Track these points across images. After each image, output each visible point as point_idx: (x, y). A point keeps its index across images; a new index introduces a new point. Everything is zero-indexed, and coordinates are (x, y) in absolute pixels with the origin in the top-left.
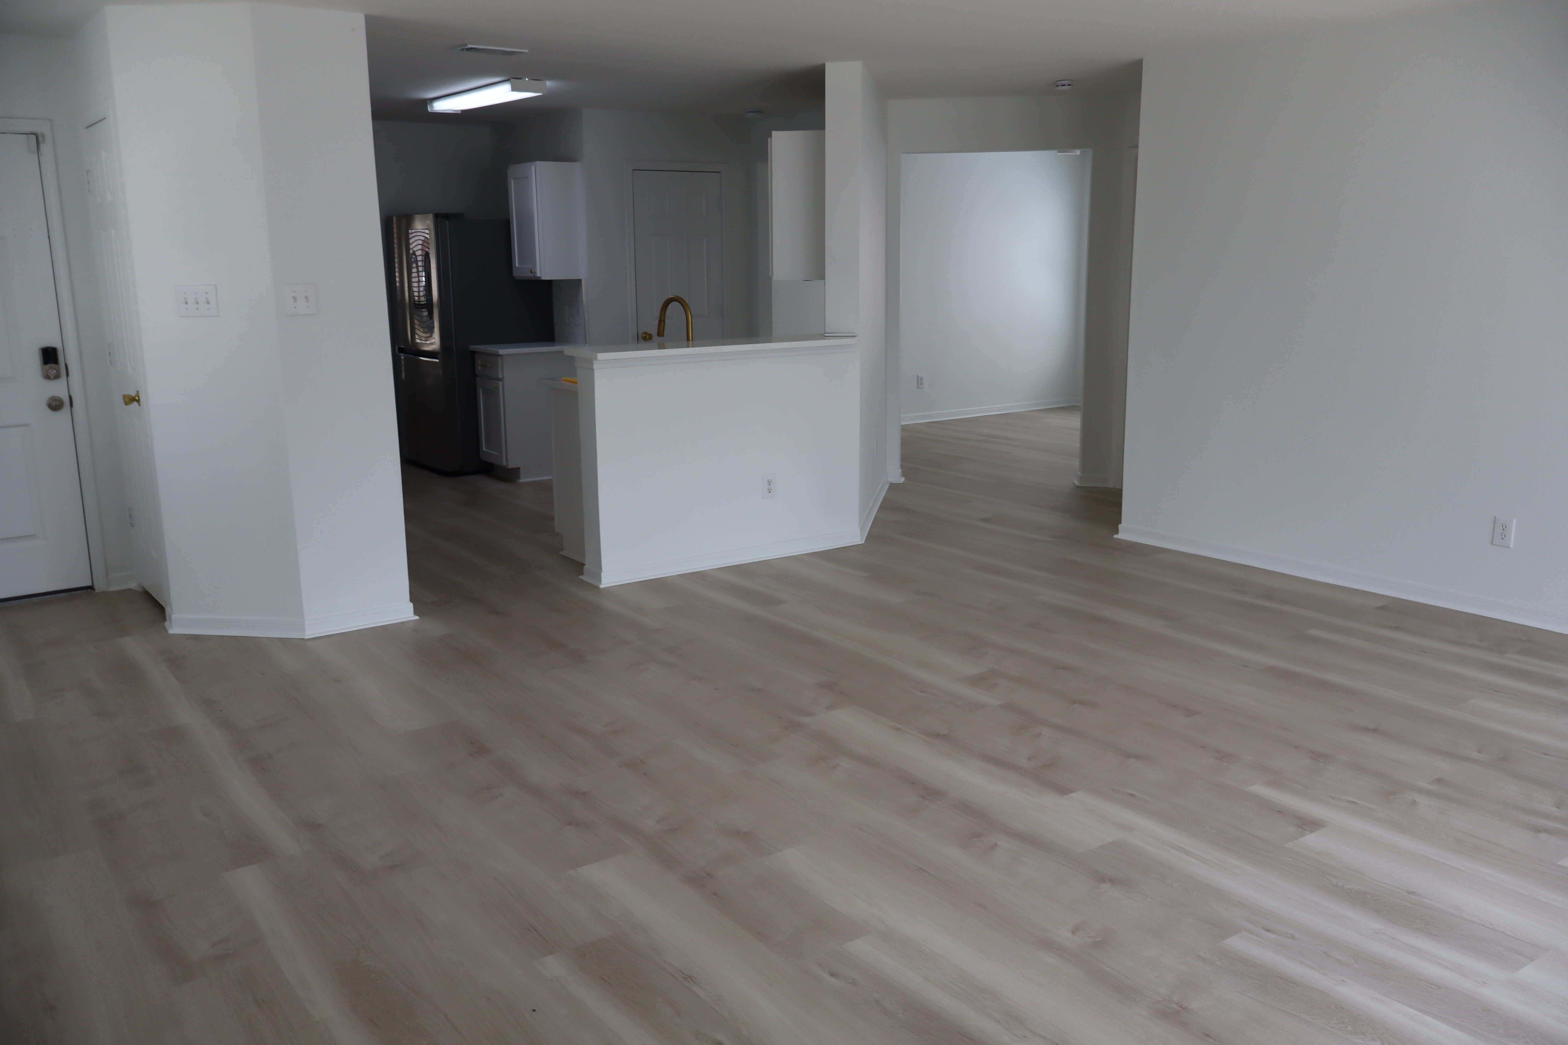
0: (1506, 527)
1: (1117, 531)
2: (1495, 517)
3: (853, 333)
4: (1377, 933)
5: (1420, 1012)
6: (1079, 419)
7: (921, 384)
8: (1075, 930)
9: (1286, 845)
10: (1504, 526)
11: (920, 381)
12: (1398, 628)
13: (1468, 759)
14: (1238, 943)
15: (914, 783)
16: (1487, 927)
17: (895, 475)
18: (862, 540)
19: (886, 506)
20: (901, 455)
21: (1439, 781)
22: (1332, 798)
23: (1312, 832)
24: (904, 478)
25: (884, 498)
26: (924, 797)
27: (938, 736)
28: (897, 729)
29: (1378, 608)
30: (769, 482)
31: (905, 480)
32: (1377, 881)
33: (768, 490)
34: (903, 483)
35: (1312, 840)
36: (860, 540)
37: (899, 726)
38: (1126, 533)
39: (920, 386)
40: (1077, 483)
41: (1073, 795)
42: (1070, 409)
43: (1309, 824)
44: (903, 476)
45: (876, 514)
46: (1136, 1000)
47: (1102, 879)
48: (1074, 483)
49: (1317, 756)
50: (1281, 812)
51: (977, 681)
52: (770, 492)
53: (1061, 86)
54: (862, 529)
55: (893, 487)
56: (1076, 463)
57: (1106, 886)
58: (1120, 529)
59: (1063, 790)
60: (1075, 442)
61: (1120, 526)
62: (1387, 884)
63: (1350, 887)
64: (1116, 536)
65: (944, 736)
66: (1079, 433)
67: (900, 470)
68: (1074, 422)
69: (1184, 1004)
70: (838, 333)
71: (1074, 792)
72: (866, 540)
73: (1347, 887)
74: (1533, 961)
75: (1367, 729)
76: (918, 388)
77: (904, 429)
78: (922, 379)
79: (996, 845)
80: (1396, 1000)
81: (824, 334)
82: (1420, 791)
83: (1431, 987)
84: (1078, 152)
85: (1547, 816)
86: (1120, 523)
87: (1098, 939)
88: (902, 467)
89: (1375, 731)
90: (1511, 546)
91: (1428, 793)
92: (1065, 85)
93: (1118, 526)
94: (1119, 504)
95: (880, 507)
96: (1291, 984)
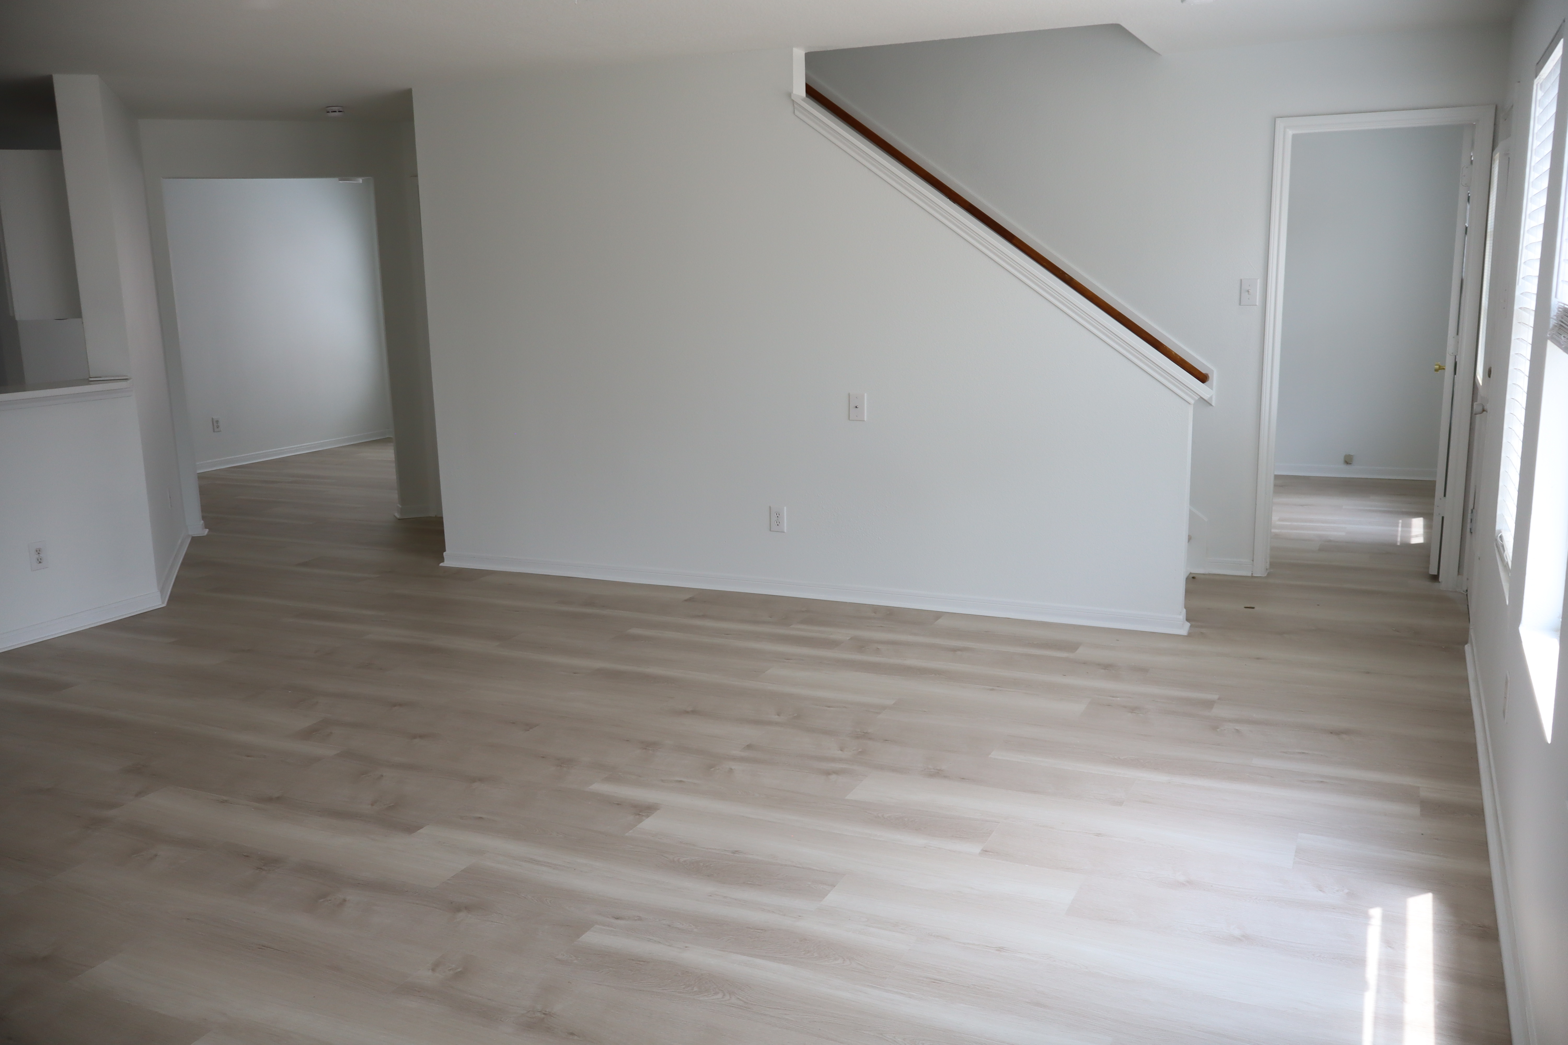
0: (779, 514)
1: (442, 560)
2: (770, 507)
3: (126, 376)
4: (710, 896)
5: (751, 957)
6: (393, 451)
7: (218, 427)
8: (434, 968)
9: (627, 834)
10: (778, 514)
11: (215, 424)
12: (704, 616)
13: (770, 723)
14: (593, 938)
15: (247, 856)
16: (798, 867)
17: (196, 527)
18: (163, 603)
19: (187, 563)
20: (201, 506)
21: (749, 747)
22: (662, 781)
23: (648, 816)
24: (207, 530)
25: (186, 554)
26: (261, 869)
27: (270, 800)
28: (223, 802)
29: (686, 600)
30: (38, 551)
31: (209, 532)
32: (707, 849)
33: (38, 560)
34: (207, 535)
35: (649, 824)
36: (161, 603)
37: (225, 798)
38: (450, 560)
39: (216, 430)
40: (398, 516)
41: (421, 831)
42: (382, 441)
43: (644, 810)
44: (206, 528)
45: (178, 572)
46: (502, 1020)
47: (458, 908)
48: (395, 516)
49: (647, 745)
50: (619, 804)
51: (308, 734)
52: (40, 562)
53: (332, 112)
54: (162, 591)
55: (195, 541)
56: (395, 496)
57: (462, 915)
58: (445, 556)
59: (410, 829)
60: (391, 474)
61: (444, 553)
62: (715, 849)
63: (685, 859)
64: (441, 564)
65: (278, 798)
66: (394, 465)
67: (202, 522)
68: (388, 454)
69: (547, 1010)
70: (106, 377)
71: (421, 828)
72: (168, 602)
73: (682, 860)
74: (835, 887)
75: (687, 712)
76: (214, 432)
77: (201, 477)
78: (217, 422)
79: (345, 900)
80: (731, 952)
81: (88, 379)
82: (734, 759)
83: (759, 932)
84: (360, 180)
85: (833, 760)
86: (445, 551)
87: (459, 970)
88: (204, 518)
89: (694, 712)
90: (785, 531)
91: (742, 760)
92: (335, 112)
93: (443, 554)
94: (442, 532)
95: (182, 564)
96: (641, 963)
